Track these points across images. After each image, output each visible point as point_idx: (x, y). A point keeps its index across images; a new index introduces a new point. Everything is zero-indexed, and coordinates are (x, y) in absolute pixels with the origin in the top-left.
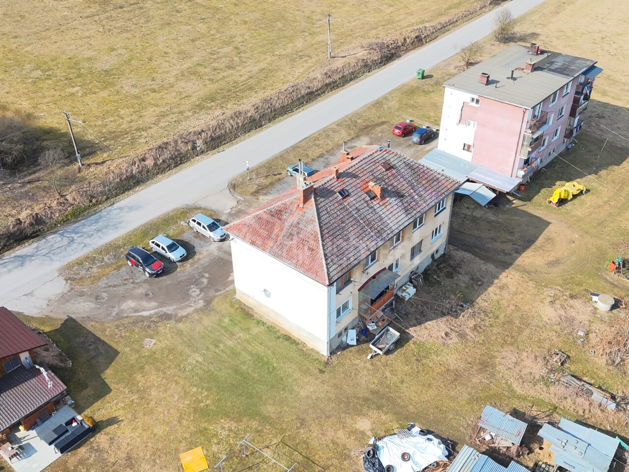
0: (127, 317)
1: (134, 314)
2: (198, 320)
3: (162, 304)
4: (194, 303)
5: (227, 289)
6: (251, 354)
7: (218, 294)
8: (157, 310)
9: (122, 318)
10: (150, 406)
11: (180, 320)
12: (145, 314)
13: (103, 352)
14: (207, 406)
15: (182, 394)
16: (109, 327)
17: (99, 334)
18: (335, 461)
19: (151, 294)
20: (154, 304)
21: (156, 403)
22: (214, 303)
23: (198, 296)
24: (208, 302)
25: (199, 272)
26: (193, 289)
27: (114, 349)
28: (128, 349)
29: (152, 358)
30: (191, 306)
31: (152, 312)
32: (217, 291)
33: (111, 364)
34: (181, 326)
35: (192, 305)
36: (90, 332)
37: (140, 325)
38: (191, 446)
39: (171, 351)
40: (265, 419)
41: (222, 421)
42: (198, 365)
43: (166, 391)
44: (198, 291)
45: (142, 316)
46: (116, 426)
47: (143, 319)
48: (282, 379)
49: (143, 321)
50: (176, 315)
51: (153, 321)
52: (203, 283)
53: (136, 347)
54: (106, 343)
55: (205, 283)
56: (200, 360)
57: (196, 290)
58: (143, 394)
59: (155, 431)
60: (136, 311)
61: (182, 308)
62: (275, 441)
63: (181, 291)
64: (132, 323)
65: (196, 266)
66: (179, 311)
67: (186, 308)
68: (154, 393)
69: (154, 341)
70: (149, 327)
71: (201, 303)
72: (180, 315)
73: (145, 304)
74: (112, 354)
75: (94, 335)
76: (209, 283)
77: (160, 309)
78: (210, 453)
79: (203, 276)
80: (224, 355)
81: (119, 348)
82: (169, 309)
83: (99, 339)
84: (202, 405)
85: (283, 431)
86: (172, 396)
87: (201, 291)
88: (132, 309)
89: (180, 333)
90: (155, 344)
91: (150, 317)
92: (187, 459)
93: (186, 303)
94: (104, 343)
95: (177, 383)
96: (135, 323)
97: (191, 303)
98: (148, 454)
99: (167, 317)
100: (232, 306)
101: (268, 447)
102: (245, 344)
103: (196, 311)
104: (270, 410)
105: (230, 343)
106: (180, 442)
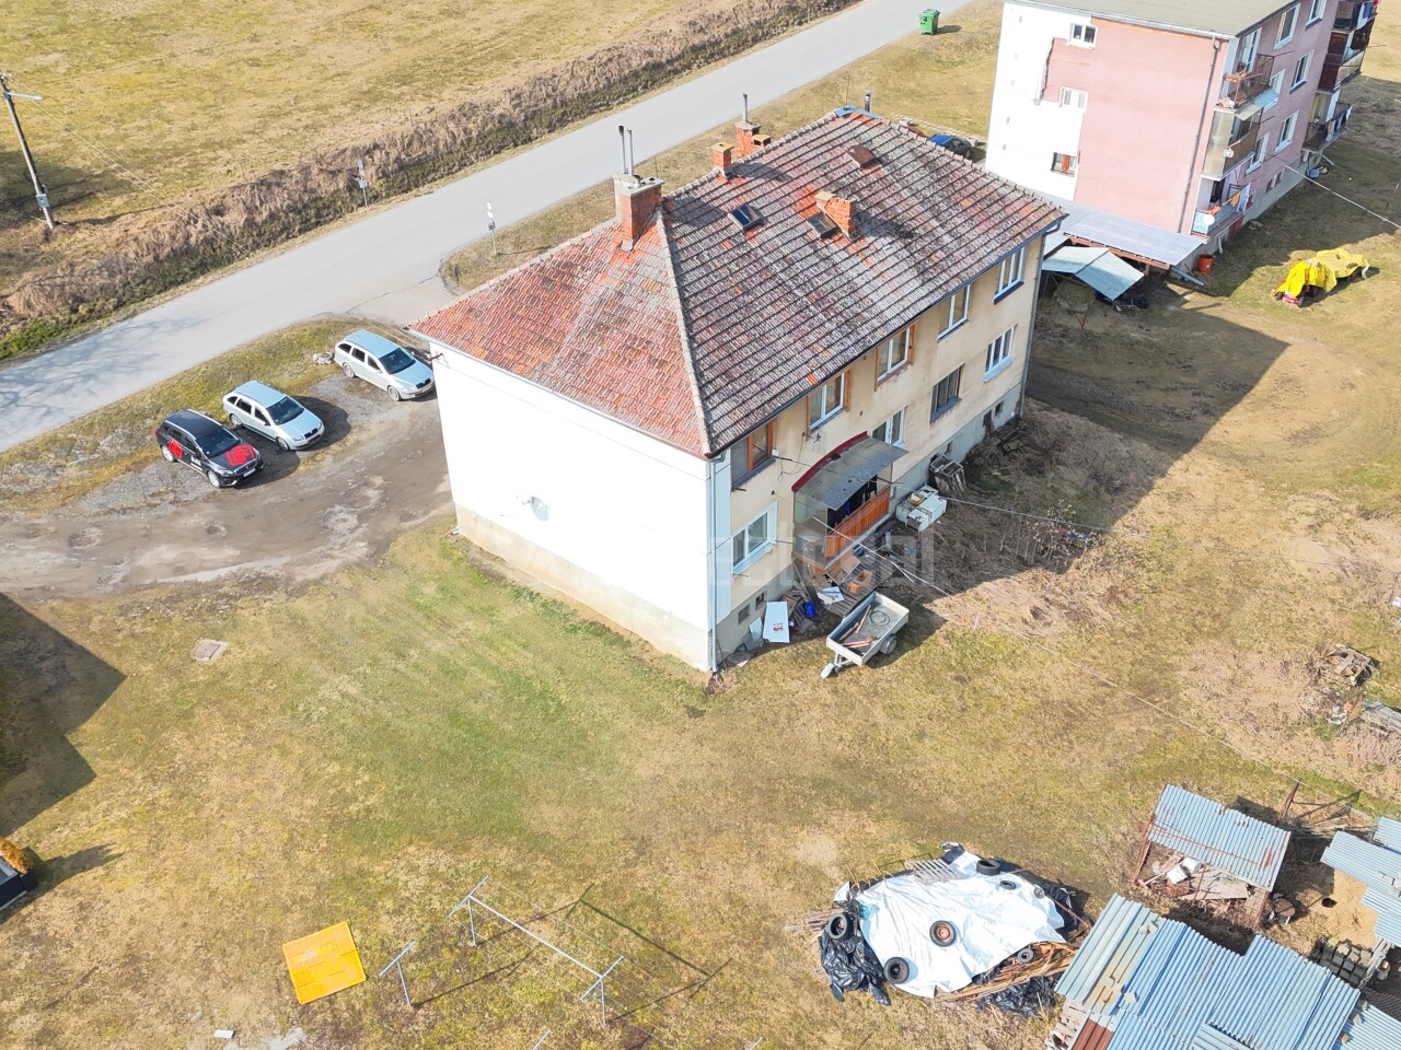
0: (152, 586)
1: (172, 579)
2: (350, 591)
3: (252, 553)
4: (340, 549)
5: (433, 513)
6: (495, 671)
7: (407, 525)
8: (237, 567)
9: (138, 589)
10: (205, 814)
11: (300, 591)
12: (204, 577)
13: (77, 675)
14: (368, 810)
15: (298, 781)
16: (100, 612)
17: (70, 631)
18: (737, 952)
19: (223, 529)
20: (229, 552)
21: (221, 806)
22: (396, 549)
23: (352, 531)
24: (380, 547)
25: (357, 474)
26: (341, 516)
27: (109, 668)
28: (150, 666)
29: (218, 691)
30: (332, 557)
31: (223, 572)
32: (406, 517)
33: (98, 705)
34: (301, 605)
35: (336, 553)
36: (46, 625)
37: (187, 605)
38: (318, 919)
39: (270, 669)
40: (535, 843)
41: (411, 849)
42: (347, 703)
43: (251, 773)
44: (353, 521)
45: (197, 584)
46: (100, 870)
47: (196, 590)
48: (583, 735)
49: (195, 595)
50: (290, 579)
51: (225, 595)
52: (367, 499)
53: (173, 661)
54: (88, 653)
55: (374, 501)
56: (352, 690)
57: (347, 516)
58: (185, 782)
59: (214, 883)
60: (179, 570)
61: (307, 562)
62: (564, 900)
63: (306, 521)
64: (165, 602)
65: (349, 459)
66: (298, 569)
67: (319, 562)
68: (216, 779)
69: (224, 645)
70: (212, 609)
71: (361, 550)
72: (299, 579)
73: (204, 552)
74: (101, 681)
75: (57, 633)
76: (383, 500)
77: (245, 566)
78: (372, 940)
79: (367, 484)
80: (419, 676)
81: (124, 665)
82: (271, 565)
83: (69, 643)
84: (353, 808)
85: (587, 871)
86: (270, 787)
87: (361, 518)
88: (168, 565)
89: (298, 623)
90: (227, 652)
91: (218, 584)
92: (303, 958)
93: (318, 549)
94: (83, 653)
95: (285, 752)
96: (174, 600)
97: (331, 549)
98: (190, 947)
99: (264, 584)
100: (446, 555)
101: (542, 917)
102: (481, 648)
103: (347, 568)
104: (549, 816)
105: (437, 647)
106: (287, 910)
